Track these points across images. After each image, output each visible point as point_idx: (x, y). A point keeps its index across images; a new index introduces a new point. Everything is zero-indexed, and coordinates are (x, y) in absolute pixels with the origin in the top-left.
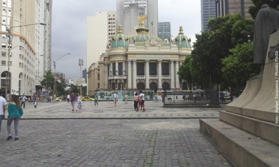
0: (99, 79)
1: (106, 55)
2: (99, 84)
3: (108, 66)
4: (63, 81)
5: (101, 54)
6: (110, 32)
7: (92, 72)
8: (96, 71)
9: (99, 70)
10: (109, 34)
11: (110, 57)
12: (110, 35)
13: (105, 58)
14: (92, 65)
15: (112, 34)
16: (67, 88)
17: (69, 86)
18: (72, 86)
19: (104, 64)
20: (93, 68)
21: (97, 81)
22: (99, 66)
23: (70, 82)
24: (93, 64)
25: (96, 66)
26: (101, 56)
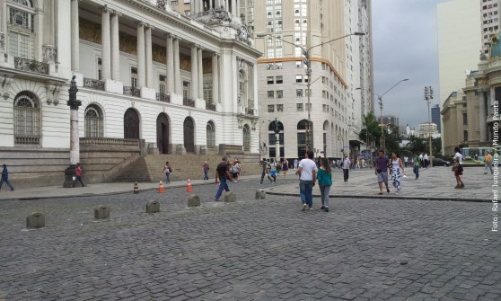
0: (465, 122)
1: (481, 74)
2: (466, 132)
3: (486, 94)
4: (396, 130)
5: (468, 73)
6: (486, 26)
7: (451, 110)
8: (460, 107)
9: (465, 105)
10: (485, 30)
11: (487, 76)
12: (488, 33)
13: (477, 79)
14: (451, 96)
15: (490, 29)
16: (404, 143)
17: (407, 139)
18: (412, 138)
19: (476, 92)
20: (452, 103)
21: (461, 127)
22: (464, 98)
23: (409, 132)
24: (453, 94)
25: (459, 98)
26: (469, 77)
